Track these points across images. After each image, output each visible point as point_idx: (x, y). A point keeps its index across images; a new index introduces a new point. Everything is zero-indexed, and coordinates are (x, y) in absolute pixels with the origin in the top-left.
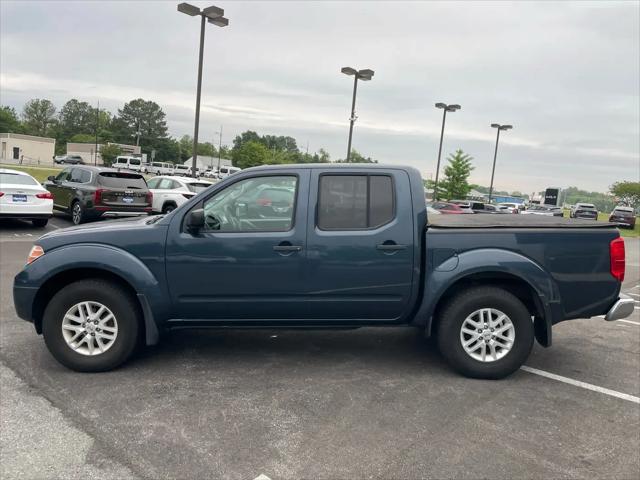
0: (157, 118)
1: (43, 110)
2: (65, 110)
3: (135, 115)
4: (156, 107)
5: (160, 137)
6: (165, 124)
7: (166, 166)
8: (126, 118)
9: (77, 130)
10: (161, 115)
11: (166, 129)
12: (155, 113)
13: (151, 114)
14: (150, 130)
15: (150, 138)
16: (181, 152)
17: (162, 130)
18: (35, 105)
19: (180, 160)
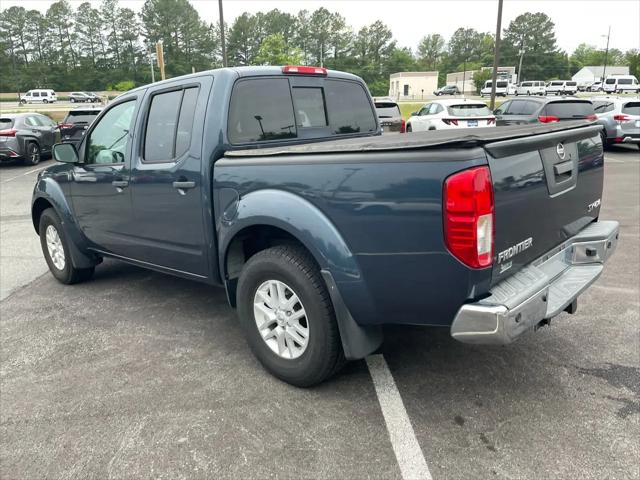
0: (545, 29)
1: (434, 44)
2: (453, 41)
3: (520, 32)
4: (543, 17)
5: (547, 52)
6: (553, 35)
7: (537, 85)
8: (511, 37)
9: (462, 59)
10: (550, 25)
11: (555, 41)
12: (543, 25)
13: (538, 27)
14: (536, 46)
15: (536, 55)
16: (570, 66)
17: (550, 42)
18: (427, 42)
19: (569, 74)
